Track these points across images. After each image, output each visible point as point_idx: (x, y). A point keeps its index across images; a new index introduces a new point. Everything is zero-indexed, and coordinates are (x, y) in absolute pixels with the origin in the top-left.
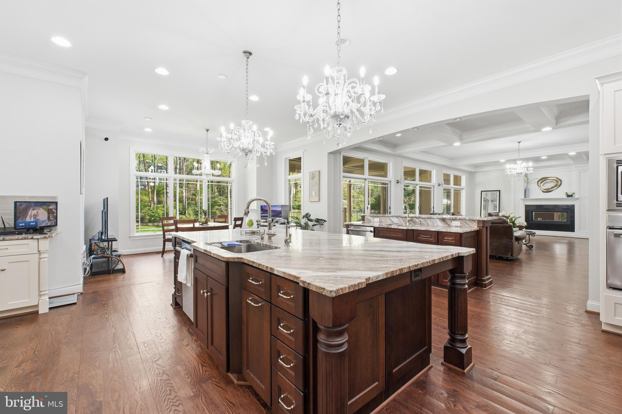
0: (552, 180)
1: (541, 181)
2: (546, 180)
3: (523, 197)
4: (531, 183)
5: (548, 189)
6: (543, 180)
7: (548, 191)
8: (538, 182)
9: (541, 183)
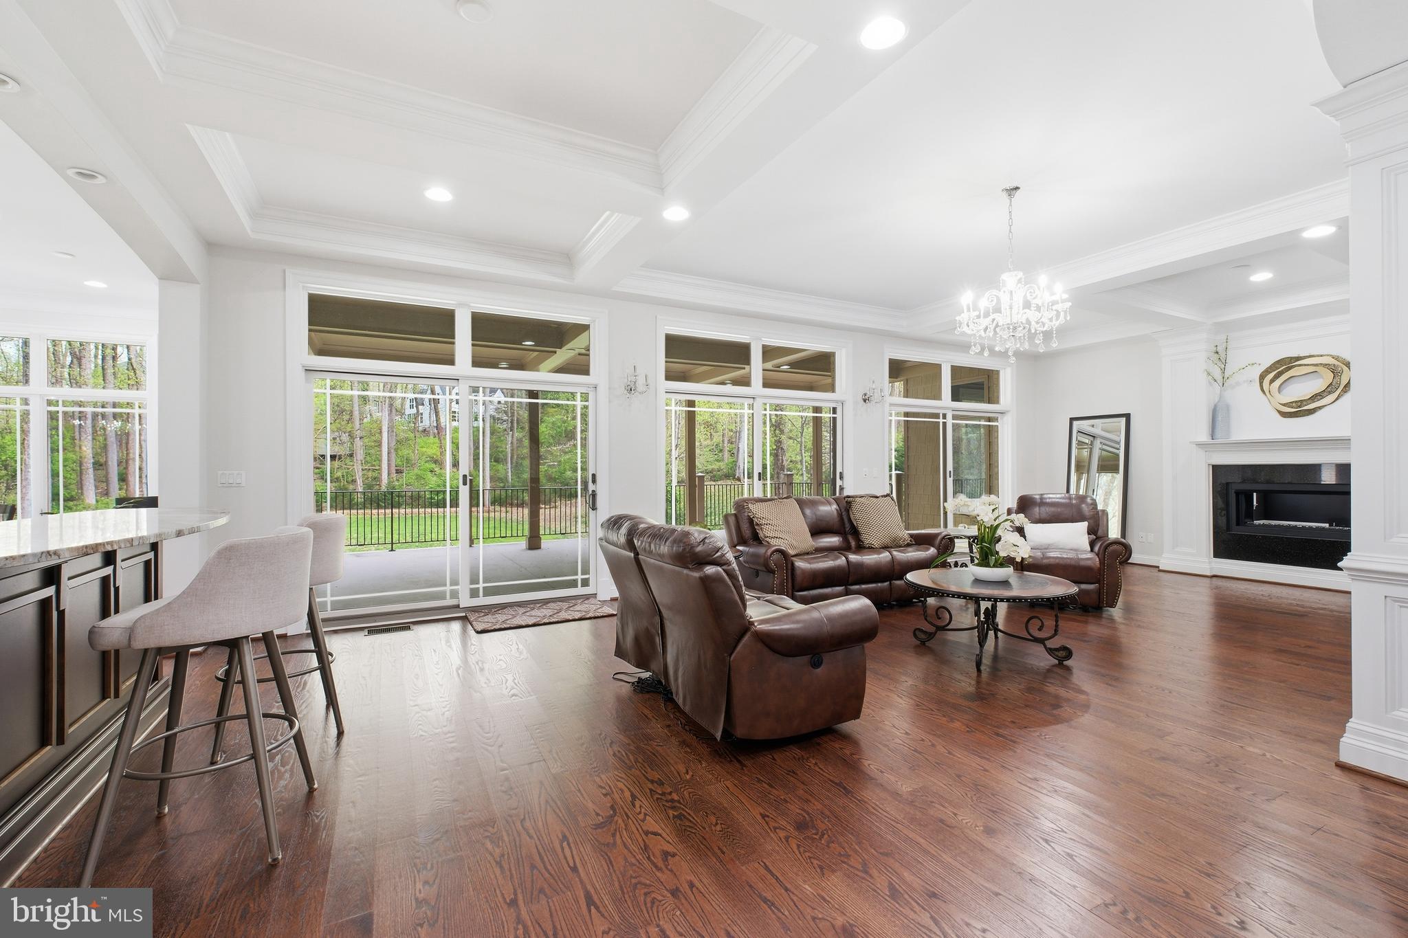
0: (1316, 365)
1: (1271, 376)
2: (1289, 369)
3: (1204, 437)
4: (1238, 384)
5: (1301, 403)
6: (1283, 367)
7: (1298, 410)
8: (1262, 377)
9: (1272, 381)
